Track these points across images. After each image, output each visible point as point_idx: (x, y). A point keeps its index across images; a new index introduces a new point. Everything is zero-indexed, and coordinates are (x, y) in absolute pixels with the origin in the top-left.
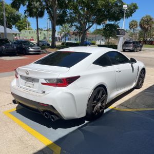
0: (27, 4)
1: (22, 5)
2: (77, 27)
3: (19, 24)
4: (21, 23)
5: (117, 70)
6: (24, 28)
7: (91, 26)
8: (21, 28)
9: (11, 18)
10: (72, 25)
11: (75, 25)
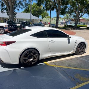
0: (45, 3)
1: (42, 4)
2: (74, 16)
3: (42, 15)
4: (44, 14)
5: (51, 41)
6: (45, 17)
7: (83, 15)
8: (43, 17)
9: (39, 11)
10: (71, 15)
11: (73, 15)
